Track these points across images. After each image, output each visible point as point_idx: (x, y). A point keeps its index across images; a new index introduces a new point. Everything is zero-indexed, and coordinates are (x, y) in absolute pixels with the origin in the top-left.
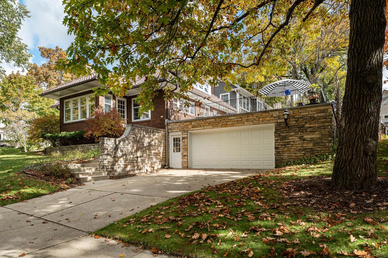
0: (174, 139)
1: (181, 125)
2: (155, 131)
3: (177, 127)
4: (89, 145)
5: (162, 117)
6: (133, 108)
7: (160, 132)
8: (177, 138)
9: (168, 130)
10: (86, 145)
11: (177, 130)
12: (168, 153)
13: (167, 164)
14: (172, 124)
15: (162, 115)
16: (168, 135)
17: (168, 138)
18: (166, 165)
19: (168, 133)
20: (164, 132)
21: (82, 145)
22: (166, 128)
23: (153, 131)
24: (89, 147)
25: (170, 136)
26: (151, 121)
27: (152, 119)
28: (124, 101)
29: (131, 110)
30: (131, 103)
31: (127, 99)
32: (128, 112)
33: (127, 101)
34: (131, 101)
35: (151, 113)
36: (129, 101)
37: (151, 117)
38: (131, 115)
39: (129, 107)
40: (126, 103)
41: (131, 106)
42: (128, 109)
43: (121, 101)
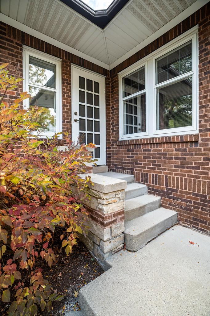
6: (122, 100)
26: (202, 140)
27: (205, 130)
28: (98, 83)
29: (118, 106)
30: (117, 86)
31: (106, 79)
32: (109, 113)
33: (107, 84)
34: (117, 81)
35: (203, 104)
36: (112, 84)
37: (203, 122)
38: (118, 120)
39: (112, 100)
40: (104, 89)
41: (118, 95)
42: (110, 105)
43: (90, 82)
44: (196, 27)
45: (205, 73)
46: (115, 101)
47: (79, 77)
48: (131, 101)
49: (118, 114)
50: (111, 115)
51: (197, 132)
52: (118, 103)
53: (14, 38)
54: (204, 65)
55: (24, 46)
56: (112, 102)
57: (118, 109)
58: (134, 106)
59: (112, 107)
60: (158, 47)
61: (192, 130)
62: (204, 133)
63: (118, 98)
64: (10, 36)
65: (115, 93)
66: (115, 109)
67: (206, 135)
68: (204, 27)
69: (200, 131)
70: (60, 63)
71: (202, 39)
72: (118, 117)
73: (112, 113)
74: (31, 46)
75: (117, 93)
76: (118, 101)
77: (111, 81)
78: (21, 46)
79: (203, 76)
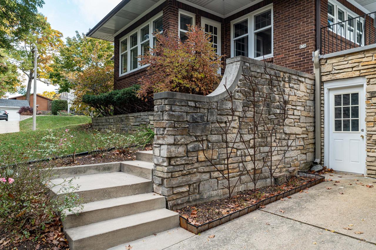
0: (338, 97)
1: (364, 60)
2: (294, 77)
3: (350, 66)
4: (146, 113)
5: (302, 46)
6: (233, 39)
7: (303, 79)
8: (346, 96)
9: (321, 76)
10: (142, 114)
11: (350, 75)
12: (322, 132)
13: (318, 161)
14: (334, 61)
15: (303, 43)
16: (322, 89)
17: (322, 94)
18: (316, 163)
19: (322, 83)
20: (311, 82)
21: (136, 114)
22: (316, 71)
23: (289, 78)
24: (146, 117)
25: (326, 91)
26: (275, 60)
27: (276, 55)
28: (216, 28)
29: (230, 44)
30: (230, 30)
31: (221, 25)
32: (223, 49)
33: (222, 28)
34: (230, 27)
35: (275, 42)
36: (226, 28)
37: (275, 51)
38: (230, 53)
39: (226, 39)
40: (220, 32)
41: (230, 36)
42: (224, 43)
43: (211, 27)
44: (272, 4)
45: (276, 27)
46: (228, 40)
47: (206, 24)
48: (239, 40)
49: (230, 49)
50: (225, 50)
51: (273, 57)
52: (230, 42)
53: (175, 6)
54: (275, 23)
55: (179, 9)
56: (225, 41)
57: (230, 46)
58: (242, 44)
59: (226, 45)
60: (255, 10)
61: (271, 56)
62: (275, 56)
63: (230, 38)
64: (174, 5)
65: (228, 35)
66: (228, 46)
67: (276, 57)
68: (275, 5)
69: (274, 55)
70: (195, 16)
71: (275, 10)
72: (230, 51)
73: (225, 49)
74: (182, 9)
75: (230, 35)
76: (230, 40)
77: (225, 26)
78: (178, 9)
79: (275, 28)
